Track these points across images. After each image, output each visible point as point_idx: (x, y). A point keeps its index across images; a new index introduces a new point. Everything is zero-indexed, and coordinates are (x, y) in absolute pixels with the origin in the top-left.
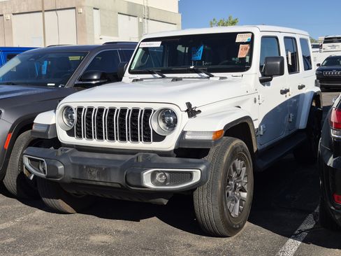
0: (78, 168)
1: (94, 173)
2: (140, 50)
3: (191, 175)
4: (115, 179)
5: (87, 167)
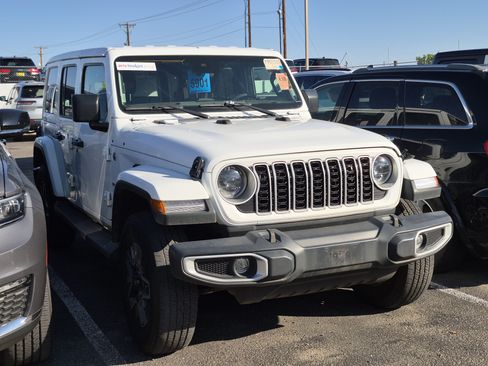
3: (442, 231)
5: (331, 248)
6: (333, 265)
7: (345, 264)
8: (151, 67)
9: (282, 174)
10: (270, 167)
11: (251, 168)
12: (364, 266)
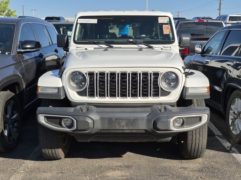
0: (106, 120)
1: (123, 123)
2: (79, 25)
3: (200, 119)
4: (143, 126)
5: (116, 119)
6: (118, 128)
7: (125, 128)
8: (95, 21)
9: (102, 78)
10: (97, 74)
11: (86, 74)
12: (140, 131)
